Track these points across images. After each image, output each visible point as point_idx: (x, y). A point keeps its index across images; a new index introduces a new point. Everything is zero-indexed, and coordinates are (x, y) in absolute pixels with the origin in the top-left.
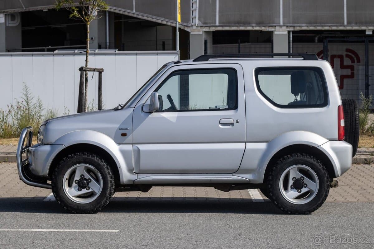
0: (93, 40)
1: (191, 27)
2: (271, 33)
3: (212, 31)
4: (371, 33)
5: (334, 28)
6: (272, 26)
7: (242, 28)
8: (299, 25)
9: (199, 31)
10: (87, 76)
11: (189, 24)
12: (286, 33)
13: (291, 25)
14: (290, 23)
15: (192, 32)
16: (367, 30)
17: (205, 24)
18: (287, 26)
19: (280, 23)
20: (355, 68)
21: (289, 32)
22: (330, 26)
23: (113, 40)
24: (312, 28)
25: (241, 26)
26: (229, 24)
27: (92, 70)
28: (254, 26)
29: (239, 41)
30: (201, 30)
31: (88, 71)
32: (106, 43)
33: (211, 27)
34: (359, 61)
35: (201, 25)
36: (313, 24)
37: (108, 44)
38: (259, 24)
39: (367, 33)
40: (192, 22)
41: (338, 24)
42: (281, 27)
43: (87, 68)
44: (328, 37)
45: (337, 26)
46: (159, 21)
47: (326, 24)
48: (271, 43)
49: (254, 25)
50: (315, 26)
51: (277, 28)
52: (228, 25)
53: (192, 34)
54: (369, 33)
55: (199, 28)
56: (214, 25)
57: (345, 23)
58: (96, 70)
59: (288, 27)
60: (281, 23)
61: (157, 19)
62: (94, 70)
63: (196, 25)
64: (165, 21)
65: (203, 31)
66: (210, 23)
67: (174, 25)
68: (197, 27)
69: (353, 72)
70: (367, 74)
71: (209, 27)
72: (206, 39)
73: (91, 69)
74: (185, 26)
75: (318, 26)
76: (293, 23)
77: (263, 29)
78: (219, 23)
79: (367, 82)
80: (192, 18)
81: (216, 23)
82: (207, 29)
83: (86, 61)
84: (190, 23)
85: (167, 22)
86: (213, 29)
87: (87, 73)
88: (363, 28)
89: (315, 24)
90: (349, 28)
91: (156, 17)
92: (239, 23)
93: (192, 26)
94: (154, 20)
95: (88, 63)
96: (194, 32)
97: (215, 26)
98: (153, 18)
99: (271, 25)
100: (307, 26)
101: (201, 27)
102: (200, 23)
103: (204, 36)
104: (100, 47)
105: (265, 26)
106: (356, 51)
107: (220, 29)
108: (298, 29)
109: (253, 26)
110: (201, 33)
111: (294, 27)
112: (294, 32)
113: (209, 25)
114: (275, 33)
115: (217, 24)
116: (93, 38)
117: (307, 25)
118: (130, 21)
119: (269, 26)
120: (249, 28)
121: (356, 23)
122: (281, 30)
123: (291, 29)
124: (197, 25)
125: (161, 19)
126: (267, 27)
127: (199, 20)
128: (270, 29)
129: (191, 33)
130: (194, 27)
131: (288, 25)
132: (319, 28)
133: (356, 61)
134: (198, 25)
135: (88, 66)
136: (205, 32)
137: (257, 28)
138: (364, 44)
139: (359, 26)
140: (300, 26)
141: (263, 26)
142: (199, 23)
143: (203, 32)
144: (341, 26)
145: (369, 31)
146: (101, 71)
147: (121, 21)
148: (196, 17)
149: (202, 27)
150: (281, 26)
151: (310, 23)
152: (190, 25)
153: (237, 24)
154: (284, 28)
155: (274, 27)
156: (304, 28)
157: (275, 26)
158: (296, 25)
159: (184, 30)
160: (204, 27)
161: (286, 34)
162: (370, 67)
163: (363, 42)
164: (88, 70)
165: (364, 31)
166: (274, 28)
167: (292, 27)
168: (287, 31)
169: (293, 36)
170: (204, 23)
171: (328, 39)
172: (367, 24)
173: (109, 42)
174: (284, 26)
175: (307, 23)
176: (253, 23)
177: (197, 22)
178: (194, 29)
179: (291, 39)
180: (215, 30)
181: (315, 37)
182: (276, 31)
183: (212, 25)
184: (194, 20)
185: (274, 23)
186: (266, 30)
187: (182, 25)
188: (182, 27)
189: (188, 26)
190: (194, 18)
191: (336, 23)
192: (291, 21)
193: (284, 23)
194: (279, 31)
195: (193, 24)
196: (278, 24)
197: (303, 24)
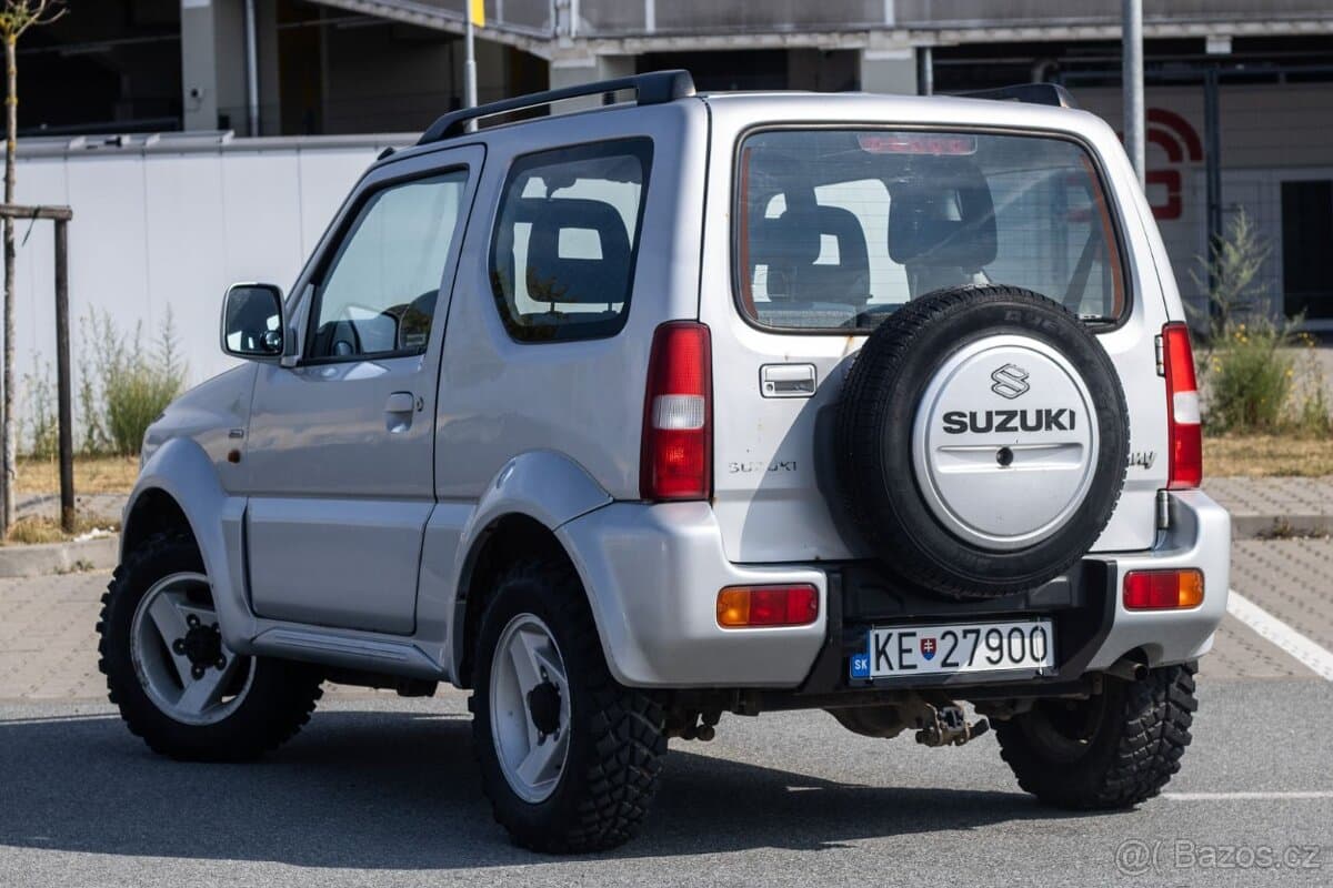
0: (200, 100)
1: (553, 44)
2: (854, 56)
3: (632, 56)
4: (1224, 48)
5: (1087, 33)
6: (855, 32)
7: (742, 42)
8: (954, 23)
9: (583, 55)
10: (11, 237)
11: (543, 30)
12: (908, 54)
13: (926, 23)
14: (922, 19)
15: (556, 59)
16: (1210, 38)
17: (604, 29)
18: (911, 30)
19: (882, 19)
21: (920, 52)
22: (1071, 26)
23: (274, 98)
24: (1003, 35)
25: (738, 33)
26: (695, 27)
27: (26, 213)
28: (787, 33)
30: (590, 52)
31: (16, 217)
32: (248, 106)
33: (628, 41)
34: (1196, 154)
35: (589, 30)
36: (1006, 21)
37: (255, 112)
38: (804, 26)
39: (1212, 48)
40: (557, 23)
41: (1101, 19)
42: (888, 33)
43: (12, 208)
44: (1063, 67)
45: (1098, 25)
46: (438, 23)
47: (1056, 20)
49: (787, 27)
50: (1014, 28)
51: (875, 37)
52: (689, 29)
53: (557, 70)
54: (1219, 47)
55: (583, 45)
56: (637, 30)
58: (41, 213)
59: (916, 33)
60: (890, 20)
61: (430, 17)
62: (35, 214)
63: (569, 32)
64: (459, 21)
65: (598, 56)
66: (624, 26)
68: (575, 40)
69: (1174, 194)
70: (1214, 202)
71: (621, 39)
73: (23, 209)
74: (529, 37)
75: (1026, 26)
76: (935, 17)
77: (821, 41)
78: (658, 23)
79: (1215, 230)
80: (557, 9)
81: (643, 24)
82: (611, 49)
83: (7, 179)
84: (548, 27)
86: (634, 47)
87: (10, 225)
88: (1196, 30)
89: (1015, 21)
91: (426, 9)
92: (732, 24)
93: (556, 37)
94: (419, 19)
95: (15, 190)
96: (564, 58)
97: (642, 36)
98: (413, 13)
99: (852, 25)
100: (987, 28)
101: (590, 39)
102: (587, 25)
103: (603, 75)
104: (224, 124)
105: (828, 32)
106: (1184, 116)
107: (660, 45)
108: (950, 38)
109: (782, 34)
110: (591, 62)
111: (937, 31)
112: (938, 52)
113: (618, 32)
114: (869, 56)
115: (650, 27)
116: (200, 93)
117: (987, 22)
118: (342, 23)
119: (844, 33)
120: (769, 41)
121: (1170, 13)
122: (887, 43)
123: (928, 41)
124: (573, 35)
125: (443, 12)
126: (836, 35)
127: (583, 12)
128: (849, 43)
129: (555, 65)
130: (565, 43)
131: (916, 24)
132: (1031, 34)
133: (1186, 154)
134: (577, 33)
135: (17, 200)
136: (609, 59)
137: (800, 41)
138: (1199, 89)
139: (1181, 23)
140: (958, 29)
141: (821, 32)
142: (582, 26)
143: (601, 61)
144: (1111, 24)
145: (1218, 42)
146: (61, 215)
148: (569, 5)
149: (594, 43)
150: (887, 30)
151: (996, 17)
152: (548, 34)
153: (726, 28)
154: (901, 36)
155: (861, 35)
156: (975, 36)
157: (867, 31)
158: (942, 23)
159: (527, 55)
160: (600, 41)
161: (906, 61)
162: (1225, 176)
163: (1199, 82)
164: (14, 212)
165: (1200, 42)
166: (862, 39)
167: (931, 34)
168: (913, 47)
169: (935, 67)
170: (603, 25)
171: (1066, 75)
172: (1209, 14)
173: (260, 106)
174: (899, 28)
175: (984, 16)
176: (783, 22)
177: (574, 21)
178: (564, 50)
179: (929, 77)
180: (640, 52)
181: (1031, 66)
182: (869, 48)
183: (630, 31)
184: (563, 14)
185: (861, 19)
186: (832, 47)
187: (521, 35)
188: (521, 44)
189: (542, 40)
190: (563, 5)
191: (1097, 14)
192: (927, 9)
193: (898, 18)
194: (882, 49)
195: (559, 30)
196: (876, 24)
197: (971, 23)
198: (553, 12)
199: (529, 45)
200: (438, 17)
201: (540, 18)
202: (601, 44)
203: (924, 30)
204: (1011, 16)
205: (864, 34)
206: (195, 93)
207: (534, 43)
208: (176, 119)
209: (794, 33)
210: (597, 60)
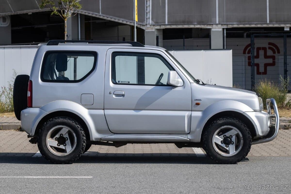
0: (68, 37)
1: (146, 26)
2: (209, 30)
3: (162, 29)
4: (288, 29)
5: (259, 26)
6: (210, 25)
7: (186, 26)
8: (231, 23)
9: (152, 29)
11: (144, 23)
12: (221, 30)
13: (225, 23)
14: (224, 22)
15: (146, 29)
16: (285, 27)
17: (156, 23)
18: (222, 25)
19: (216, 22)
20: (276, 57)
21: (223, 29)
22: (256, 24)
23: (84, 37)
24: (241, 26)
25: (185, 25)
26: (176, 23)
28: (196, 25)
29: (184, 36)
32: (78, 39)
33: (162, 26)
34: (279, 52)
35: (154, 23)
36: (242, 23)
38: (199, 23)
39: (285, 29)
40: (147, 22)
41: (262, 23)
44: (251, 33)
45: (261, 24)
46: (121, 21)
47: (253, 23)
48: (209, 39)
49: (196, 23)
50: (244, 24)
51: (214, 26)
53: (147, 32)
55: (152, 27)
56: (164, 24)
57: (268, 22)
59: (223, 25)
60: (217, 22)
61: (119, 20)
63: (149, 24)
64: (125, 21)
65: (155, 29)
66: (161, 23)
67: (132, 24)
68: (150, 25)
69: (274, 61)
70: (285, 62)
71: (160, 25)
72: (157, 35)
74: (141, 25)
75: (246, 24)
76: (226, 22)
77: (203, 27)
78: (168, 22)
79: (285, 68)
80: (147, 19)
81: (165, 22)
82: (158, 27)
84: (145, 23)
85: (127, 22)
86: (163, 27)
88: (282, 26)
89: (244, 23)
90: (271, 26)
91: (118, 18)
92: (184, 23)
93: (146, 25)
94: (116, 21)
96: (148, 29)
98: (115, 19)
99: (209, 23)
100: (238, 24)
101: (154, 25)
102: (153, 22)
103: (156, 33)
105: (204, 25)
106: (276, 44)
107: (168, 27)
108: (230, 26)
109: (194, 25)
110: (154, 30)
111: (227, 25)
112: (227, 29)
113: (160, 24)
114: (213, 30)
115: (167, 23)
116: (68, 35)
117: (238, 23)
118: (97, 21)
119: (207, 25)
120: (192, 26)
121: (277, 22)
122: (217, 27)
123: (225, 27)
124: (150, 24)
125: (122, 19)
126: (206, 25)
127: (152, 20)
128: (209, 27)
129: (146, 31)
130: (148, 26)
131: (223, 23)
132: (247, 26)
133: (276, 52)
134: (151, 24)
136: (157, 29)
137: (198, 26)
138: (283, 38)
139: (279, 24)
140: (232, 25)
141: (203, 25)
142: (152, 23)
144: (264, 24)
145: (287, 28)
147: (90, 22)
148: (149, 18)
149: (154, 26)
150: (217, 24)
151: (240, 22)
152: (145, 24)
153: (182, 23)
154: (220, 26)
155: (211, 25)
156: (235, 26)
157: (213, 25)
158: (228, 23)
159: (140, 28)
161: (221, 31)
162: (288, 57)
163: (282, 37)
165: (283, 28)
167: (226, 26)
168: (222, 28)
169: (226, 33)
171: (254, 35)
172: (285, 22)
173: (81, 38)
174: (219, 24)
175: (237, 22)
177: (150, 21)
179: (225, 35)
181: (244, 33)
182: (213, 28)
184: (148, 20)
185: (211, 22)
186: (205, 28)
187: (139, 24)
188: (139, 26)
189: (143, 25)
191: (261, 22)
192: (225, 20)
193: (219, 22)
194: (216, 28)
196: (214, 23)
197: (235, 23)
198: (146, 20)
201: (143, 21)
202: (156, 27)
203: (225, 25)
204: (243, 22)
205: (212, 25)
207: (142, 26)
209: (197, 25)
210: (155, 30)
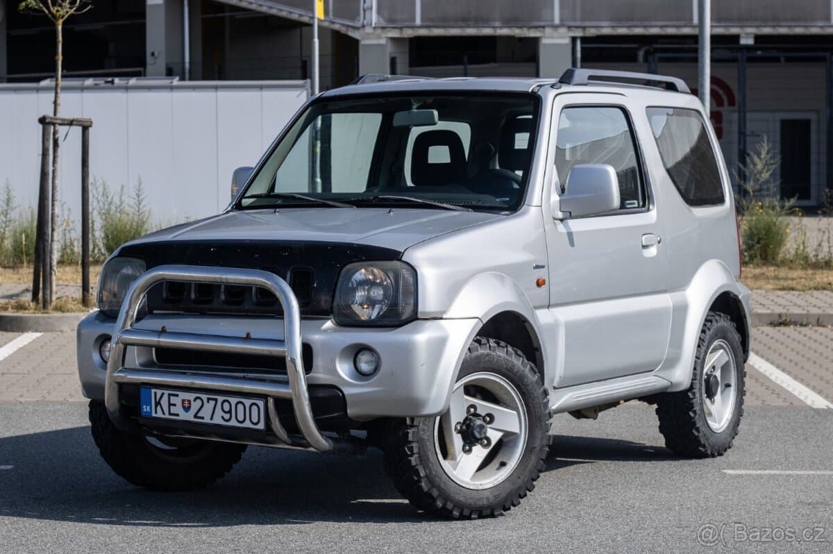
0: (156, 58)
1: (362, 30)
2: (535, 41)
3: (407, 38)
4: (751, 41)
5: (671, 31)
6: (536, 27)
7: (471, 32)
8: (594, 23)
9: (379, 37)
11: (356, 22)
12: (567, 41)
13: (578, 23)
14: (575, 20)
15: (364, 39)
16: (742, 35)
17: (391, 22)
18: (569, 27)
19: (553, 21)
20: (724, 118)
21: (574, 39)
22: (661, 27)
23: (199, 58)
24: (622, 31)
25: (469, 27)
26: (445, 22)
28: (497, 27)
29: (466, 59)
30: (383, 35)
32: (183, 63)
33: (404, 29)
34: (732, 103)
35: (383, 24)
36: (624, 23)
37: (187, 65)
38: (507, 23)
39: (743, 41)
40: (364, 18)
41: (678, 23)
42: (556, 29)
44: (656, 50)
45: (677, 27)
46: (295, 17)
47: (653, 23)
48: (534, 64)
49: (498, 24)
50: (629, 27)
51: (548, 31)
52: (441, 24)
53: (364, 45)
54: (747, 41)
55: (379, 31)
56: (410, 24)
57: (696, 20)
59: (572, 29)
60: (557, 21)
63: (371, 24)
64: (307, 16)
65: (387, 38)
66: (402, 21)
67: (325, 24)
68: (374, 28)
69: (718, 125)
70: (742, 130)
71: (401, 28)
72: (394, 55)
74: (348, 26)
75: (636, 27)
76: (583, 20)
77: (517, 32)
78: (422, 20)
79: (742, 147)
80: (364, 10)
81: (414, 20)
82: (395, 34)
84: (359, 21)
85: (311, 18)
86: (409, 33)
88: (734, 31)
89: (629, 23)
91: (289, 8)
92: (465, 21)
93: (363, 26)
94: (284, 14)
96: (368, 39)
97: (413, 27)
98: (280, 10)
99: (534, 24)
100: (613, 27)
101: (383, 28)
102: (381, 20)
103: (390, 49)
104: (170, 73)
105: (521, 27)
106: (725, 80)
107: (423, 32)
108: (592, 32)
109: (494, 27)
110: (383, 41)
111: (584, 28)
112: (584, 40)
113: (400, 24)
114: (544, 41)
115: (418, 22)
116: (156, 53)
117: (612, 23)
119: (530, 28)
120: (487, 31)
121: (719, 20)
122: (555, 34)
123: (579, 33)
124: (373, 25)
125: (299, 11)
126: (525, 29)
127: (379, 13)
128: (533, 34)
129: (362, 42)
130: (368, 30)
131: (571, 24)
132: (638, 31)
133: (726, 103)
134: (375, 24)
136: (393, 39)
137: (505, 32)
138: (735, 64)
139: (726, 27)
140: (597, 27)
141: (517, 27)
142: (378, 21)
143: (389, 41)
144: (685, 26)
145: (746, 38)
148: (371, 8)
149: (384, 30)
150: (555, 27)
151: (618, 19)
152: (358, 24)
153: (461, 24)
154: (563, 30)
155: (539, 29)
156: (607, 31)
157: (543, 27)
158: (587, 24)
160: (388, 29)
161: (566, 44)
162: (749, 115)
163: (734, 60)
165: (736, 38)
166: (540, 31)
167: (580, 30)
168: (570, 37)
169: (582, 49)
170: (391, 20)
171: (658, 55)
172: (742, 20)
173: (191, 63)
174: (562, 25)
175: (611, 20)
176: (495, 21)
177: (374, 17)
178: (368, 34)
179: (579, 55)
180: (412, 36)
181: (637, 49)
182: (545, 37)
183: (406, 24)
184: (368, 13)
185: (540, 21)
186: (523, 36)
187: (343, 25)
188: (343, 30)
189: (354, 27)
190: (368, 8)
191: (677, 20)
192: (578, 15)
193: (561, 20)
194: (552, 37)
195: (365, 22)
196: (549, 23)
197: (604, 24)
198: (362, 12)
199: (348, 30)
200: (296, 13)
201: (354, 15)
202: (390, 31)
203: (577, 27)
204: (628, 20)
205: (542, 29)
206: (153, 54)
207: (350, 29)
208: (142, 69)
209: (501, 27)
210: (387, 41)
